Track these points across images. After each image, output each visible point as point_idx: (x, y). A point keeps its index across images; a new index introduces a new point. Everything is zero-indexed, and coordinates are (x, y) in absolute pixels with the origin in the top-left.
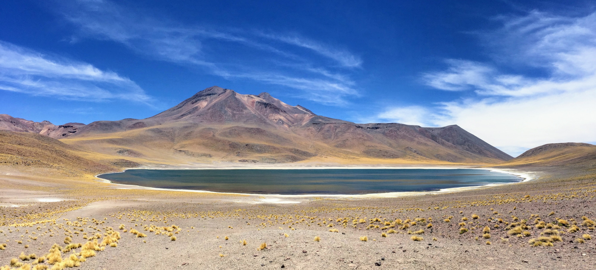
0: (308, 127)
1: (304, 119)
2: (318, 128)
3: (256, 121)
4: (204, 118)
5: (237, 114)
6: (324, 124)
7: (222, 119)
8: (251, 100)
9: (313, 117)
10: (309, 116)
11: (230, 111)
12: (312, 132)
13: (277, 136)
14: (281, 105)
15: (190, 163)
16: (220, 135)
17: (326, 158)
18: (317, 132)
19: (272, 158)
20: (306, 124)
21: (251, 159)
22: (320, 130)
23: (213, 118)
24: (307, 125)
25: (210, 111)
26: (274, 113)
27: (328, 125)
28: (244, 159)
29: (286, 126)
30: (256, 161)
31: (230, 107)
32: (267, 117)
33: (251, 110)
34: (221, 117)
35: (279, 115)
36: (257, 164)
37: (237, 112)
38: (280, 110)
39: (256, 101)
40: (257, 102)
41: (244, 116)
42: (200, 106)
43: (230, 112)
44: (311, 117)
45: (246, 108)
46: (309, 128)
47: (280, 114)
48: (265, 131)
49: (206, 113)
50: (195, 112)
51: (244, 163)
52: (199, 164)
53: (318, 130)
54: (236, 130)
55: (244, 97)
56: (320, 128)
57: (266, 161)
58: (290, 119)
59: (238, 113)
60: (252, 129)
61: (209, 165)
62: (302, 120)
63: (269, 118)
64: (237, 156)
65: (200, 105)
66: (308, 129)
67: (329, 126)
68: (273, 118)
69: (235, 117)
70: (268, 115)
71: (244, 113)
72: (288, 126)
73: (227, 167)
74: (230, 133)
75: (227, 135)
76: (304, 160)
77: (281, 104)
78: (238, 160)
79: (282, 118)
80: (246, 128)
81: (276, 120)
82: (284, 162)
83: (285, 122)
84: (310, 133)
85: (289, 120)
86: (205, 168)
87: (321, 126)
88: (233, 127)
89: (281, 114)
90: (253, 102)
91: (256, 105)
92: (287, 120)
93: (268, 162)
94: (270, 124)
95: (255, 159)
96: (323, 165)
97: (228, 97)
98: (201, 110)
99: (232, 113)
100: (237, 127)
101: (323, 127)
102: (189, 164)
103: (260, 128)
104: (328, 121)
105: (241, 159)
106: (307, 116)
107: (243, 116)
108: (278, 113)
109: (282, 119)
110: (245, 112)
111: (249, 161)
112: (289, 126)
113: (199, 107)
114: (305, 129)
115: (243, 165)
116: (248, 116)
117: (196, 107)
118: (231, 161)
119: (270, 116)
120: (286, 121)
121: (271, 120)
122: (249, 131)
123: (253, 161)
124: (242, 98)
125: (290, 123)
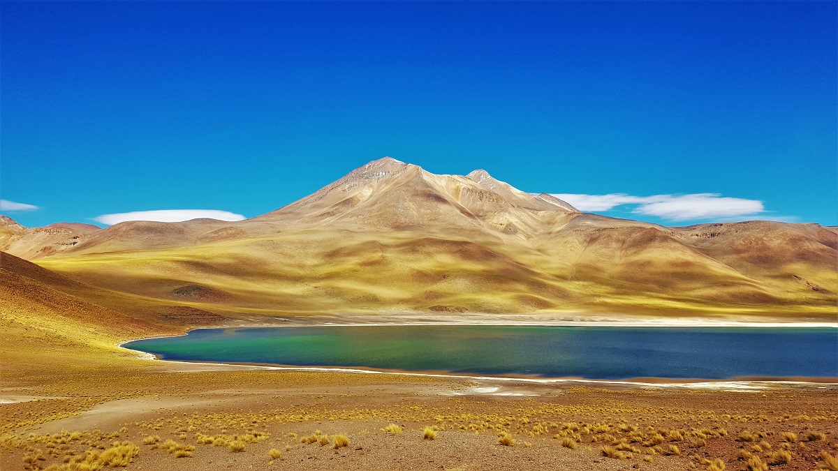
0: (564, 236)
1: (555, 222)
2: (585, 240)
4: (366, 222)
5: (428, 213)
6: (599, 230)
7: (398, 224)
8: (453, 186)
9: (574, 216)
10: (565, 215)
11: (414, 206)
12: (572, 249)
18: (583, 248)
20: (561, 230)
21: (453, 305)
22: (590, 243)
23: (382, 222)
24: (563, 234)
25: (376, 207)
26: (497, 210)
27: (606, 233)
28: (438, 304)
29: (521, 237)
30: (463, 308)
31: (412, 200)
32: (485, 220)
35: (507, 214)
36: (465, 315)
38: (509, 204)
39: (463, 187)
40: (464, 189)
41: (441, 218)
42: (358, 196)
44: (570, 217)
46: (565, 239)
47: (509, 213)
49: (370, 212)
50: (348, 209)
51: (441, 312)
52: (353, 314)
53: (585, 243)
54: (424, 246)
55: (440, 179)
56: (588, 240)
57: (483, 309)
58: (529, 221)
60: (455, 242)
61: (372, 317)
62: (551, 223)
63: (488, 221)
64: (426, 298)
66: (566, 242)
67: (609, 235)
68: (495, 221)
69: (423, 220)
70: (486, 215)
71: (441, 211)
72: (526, 237)
76: (558, 306)
78: (429, 307)
79: (514, 220)
80: (445, 242)
81: (501, 224)
83: (519, 229)
84: (569, 250)
85: (526, 224)
86: (365, 323)
87: (591, 235)
89: (511, 211)
90: (457, 189)
91: (463, 195)
92: (523, 224)
93: (485, 311)
94: (489, 234)
95: (461, 305)
97: (411, 180)
98: (360, 205)
100: (428, 239)
101: (595, 236)
103: (470, 241)
104: (607, 223)
105: (435, 304)
106: (562, 214)
108: (506, 211)
109: (514, 223)
110: (442, 208)
111: (450, 309)
112: (528, 237)
113: (356, 199)
114: (559, 242)
115: (438, 317)
116: (448, 218)
117: (351, 198)
119: (489, 218)
120: (522, 226)
121: (491, 226)
123: (457, 309)
124: (437, 181)
125: (529, 231)
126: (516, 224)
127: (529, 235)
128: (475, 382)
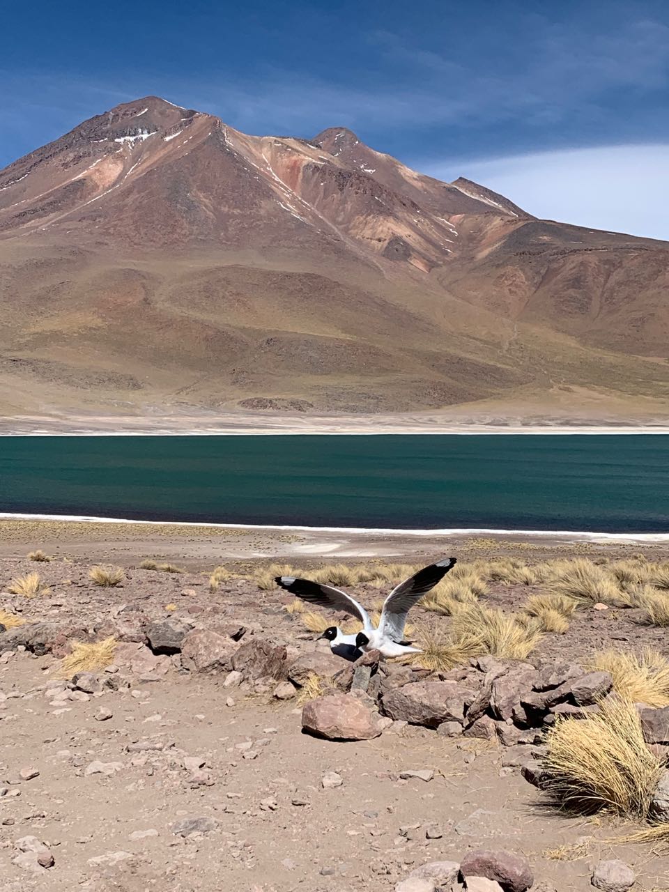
0: (498, 266)
1: (483, 237)
2: (538, 273)
3: (307, 245)
4: (111, 231)
5: (234, 217)
6: (563, 253)
7: (176, 236)
8: (285, 160)
9: (521, 224)
10: (502, 223)
11: (207, 201)
12: (513, 289)
13: (384, 306)
14: (401, 181)
15: (54, 412)
16: (173, 299)
17: (568, 390)
18: (534, 289)
19: (366, 390)
20: (490, 254)
21: (284, 397)
22: (545, 278)
23: (143, 231)
24: (495, 261)
25: (130, 200)
26: (372, 212)
27: (577, 258)
28: (259, 396)
29: (418, 265)
30: (305, 402)
31: (204, 188)
32: (346, 230)
33: (289, 200)
34: (173, 226)
35: (391, 219)
36: (309, 416)
37: (236, 207)
38: (395, 200)
39: (305, 163)
40: (308, 166)
41: (262, 226)
42: (94, 177)
43: (206, 206)
44: (512, 228)
45: (269, 194)
46: (501, 271)
47: (396, 218)
48: (339, 285)
49: (120, 209)
50: (73, 204)
51: (261, 411)
52: (89, 414)
53: (538, 279)
54: (228, 283)
55: (260, 145)
56: (543, 271)
57: (341, 404)
58: (435, 235)
59: (237, 211)
60: (289, 276)
61: (127, 420)
62: (475, 239)
63: (353, 232)
64: (234, 383)
65: (96, 177)
66: (500, 277)
67: (582, 263)
68: (368, 232)
69: (226, 229)
70: (349, 222)
71: (262, 212)
72: (426, 265)
73: (198, 426)
74: (208, 292)
75: (197, 301)
76: (482, 397)
77: (400, 175)
78: (238, 400)
79: (403, 231)
80: (268, 275)
81: (379, 240)
82: (406, 408)
83: (414, 250)
84: (506, 291)
85: (428, 240)
86: (114, 431)
87: (549, 262)
88: (219, 269)
89: (400, 214)
90: (294, 168)
91: (306, 180)
92: (422, 240)
93: (346, 409)
94: (356, 259)
95: (300, 397)
96: (553, 420)
97: (199, 148)
98: (98, 195)
99: (216, 210)
100: (234, 268)
101: (555, 265)
102: (50, 415)
103: (318, 272)
104: (578, 240)
105: (251, 396)
106: (497, 221)
107: (258, 226)
108: (389, 213)
109: (405, 238)
110: (265, 206)
111: (279, 404)
112: (431, 265)
113: (90, 184)
114: (488, 276)
115: (256, 420)
116: (275, 225)
117: (79, 181)
118: (213, 405)
119: (355, 227)
120: (419, 243)
121: (359, 243)
122: (279, 284)
123: (293, 404)
124: (254, 150)
125: (433, 254)
126: (407, 240)
127: (432, 262)
128: (301, 536)
